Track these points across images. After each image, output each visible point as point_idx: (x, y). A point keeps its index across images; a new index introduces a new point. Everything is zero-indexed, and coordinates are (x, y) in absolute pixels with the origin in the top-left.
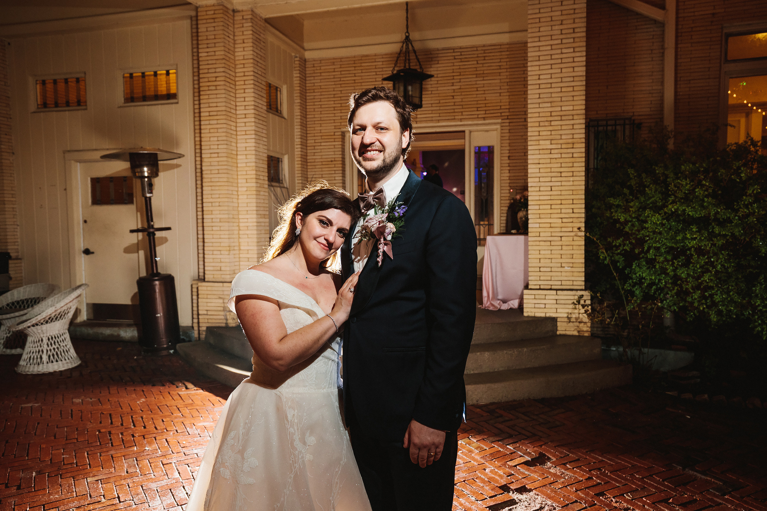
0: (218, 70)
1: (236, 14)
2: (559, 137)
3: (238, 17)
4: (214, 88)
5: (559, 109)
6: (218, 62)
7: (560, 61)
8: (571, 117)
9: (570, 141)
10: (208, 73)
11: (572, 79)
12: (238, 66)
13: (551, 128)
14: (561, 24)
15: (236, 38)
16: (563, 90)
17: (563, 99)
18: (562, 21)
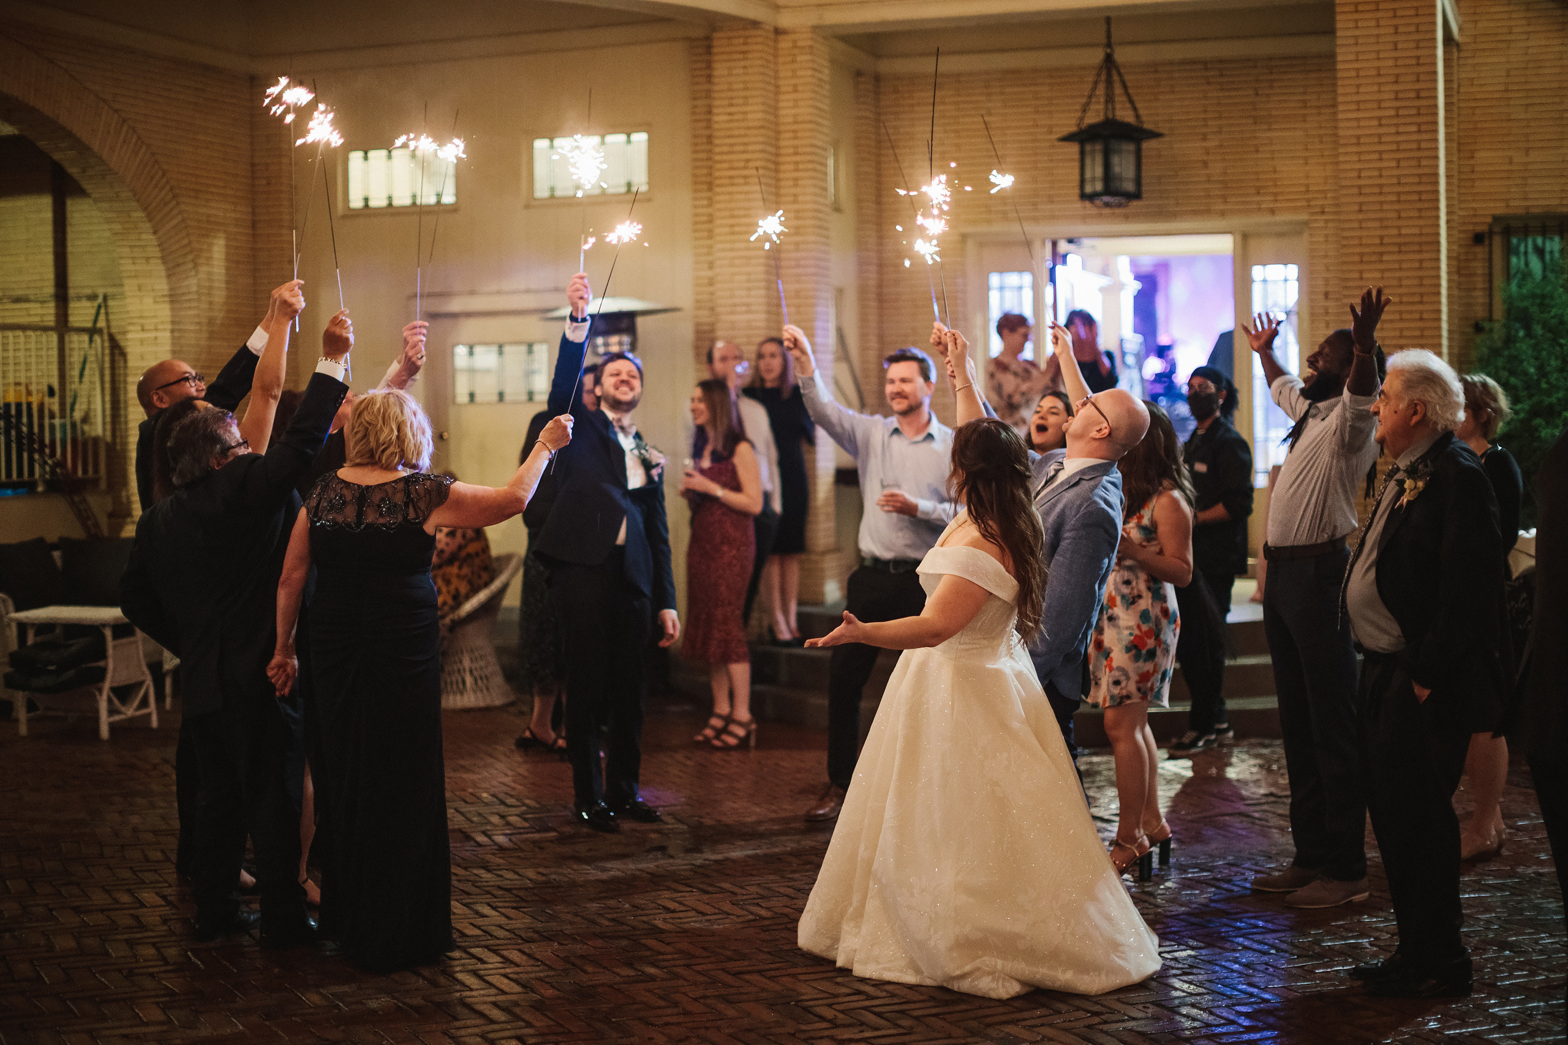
0: (750, 148)
1: (781, 37)
2: (1395, 282)
3: (785, 43)
4: (741, 181)
5: (1395, 232)
6: (750, 132)
7: (1394, 147)
8: (1416, 248)
9: (1417, 290)
10: (730, 153)
11: (1416, 180)
12: (783, 136)
13: (1382, 266)
14: (1396, 82)
15: (781, 82)
16: (1403, 198)
17: (1403, 214)
18: (1397, 76)
